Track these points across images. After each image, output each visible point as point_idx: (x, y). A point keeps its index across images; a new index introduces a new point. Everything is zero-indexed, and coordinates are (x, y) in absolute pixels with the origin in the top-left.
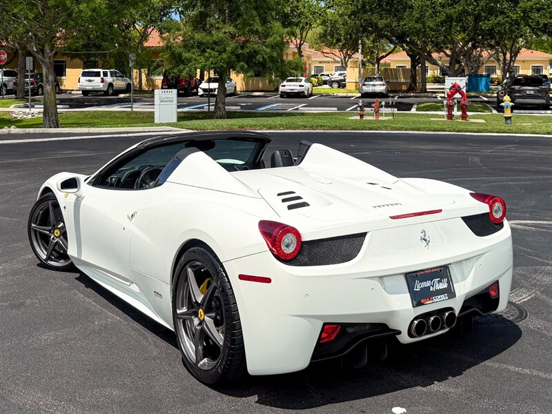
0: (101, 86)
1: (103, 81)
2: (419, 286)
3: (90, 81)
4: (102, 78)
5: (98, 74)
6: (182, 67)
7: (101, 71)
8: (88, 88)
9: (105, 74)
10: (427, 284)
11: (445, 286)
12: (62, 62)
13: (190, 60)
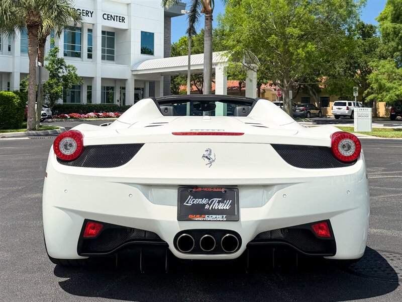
0: (347, 113)
1: (348, 109)
2: (190, 202)
3: (339, 109)
4: (347, 107)
5: (344, 104)
6: (384, 93)
7: (347, 102)
8: (338, 113)
9: (350, 104)
10: (204, 201)
11: (227, 207)
12: (327, 98)
13: (391, 89)
